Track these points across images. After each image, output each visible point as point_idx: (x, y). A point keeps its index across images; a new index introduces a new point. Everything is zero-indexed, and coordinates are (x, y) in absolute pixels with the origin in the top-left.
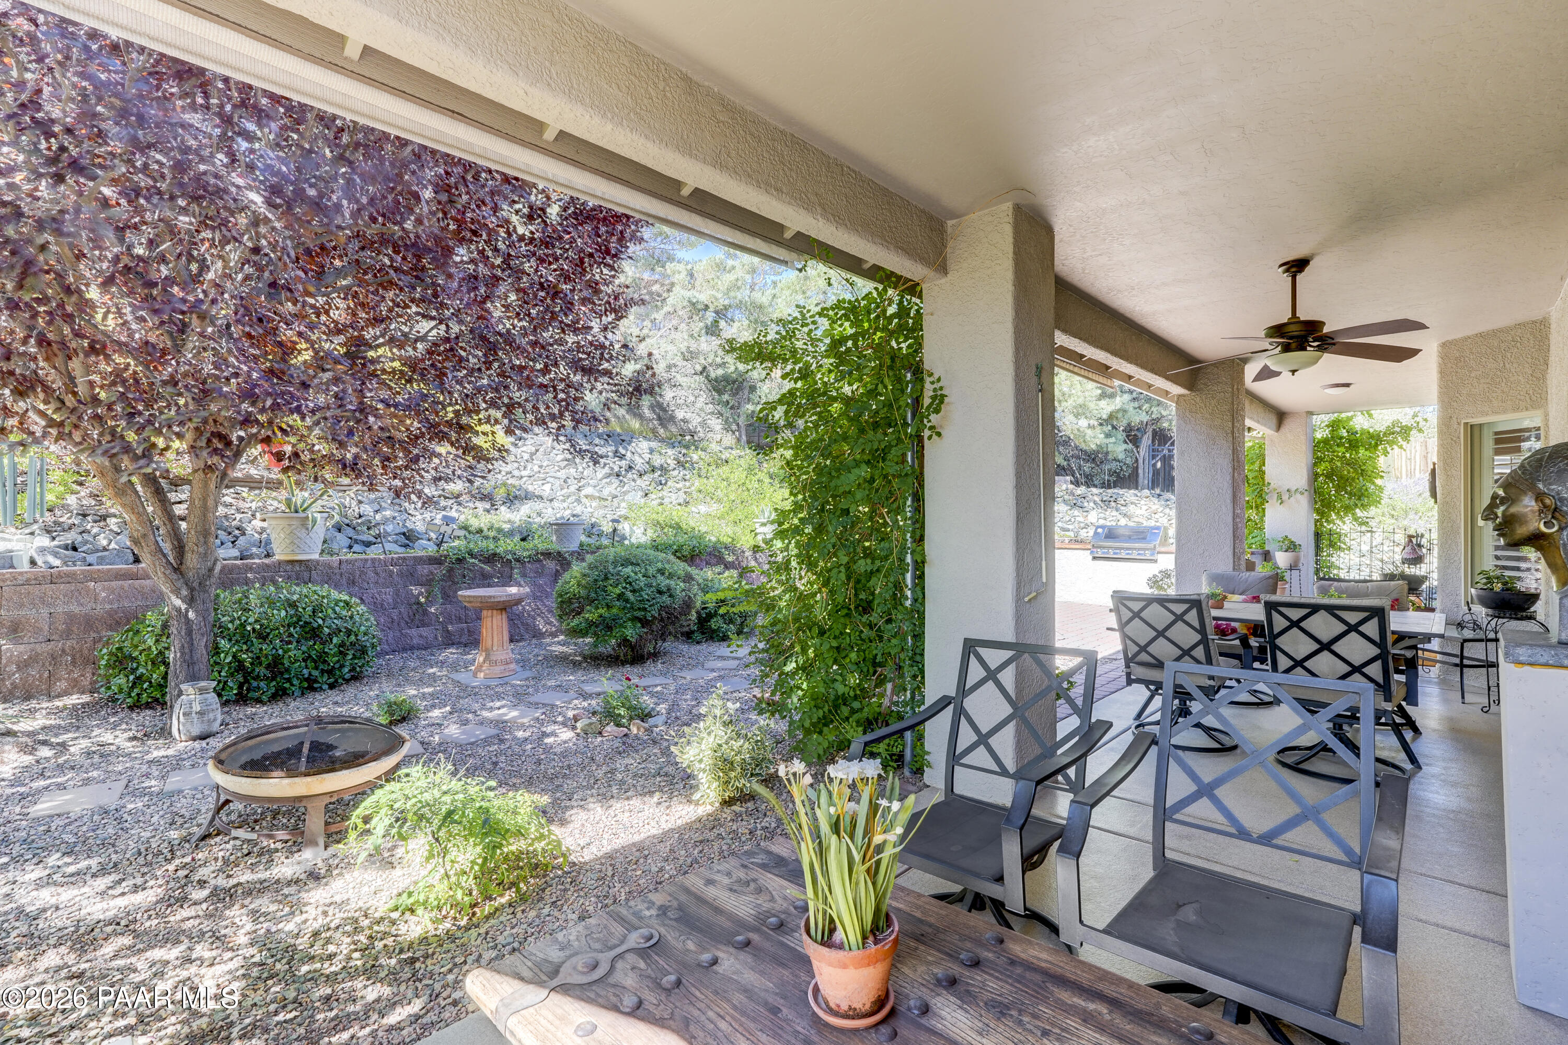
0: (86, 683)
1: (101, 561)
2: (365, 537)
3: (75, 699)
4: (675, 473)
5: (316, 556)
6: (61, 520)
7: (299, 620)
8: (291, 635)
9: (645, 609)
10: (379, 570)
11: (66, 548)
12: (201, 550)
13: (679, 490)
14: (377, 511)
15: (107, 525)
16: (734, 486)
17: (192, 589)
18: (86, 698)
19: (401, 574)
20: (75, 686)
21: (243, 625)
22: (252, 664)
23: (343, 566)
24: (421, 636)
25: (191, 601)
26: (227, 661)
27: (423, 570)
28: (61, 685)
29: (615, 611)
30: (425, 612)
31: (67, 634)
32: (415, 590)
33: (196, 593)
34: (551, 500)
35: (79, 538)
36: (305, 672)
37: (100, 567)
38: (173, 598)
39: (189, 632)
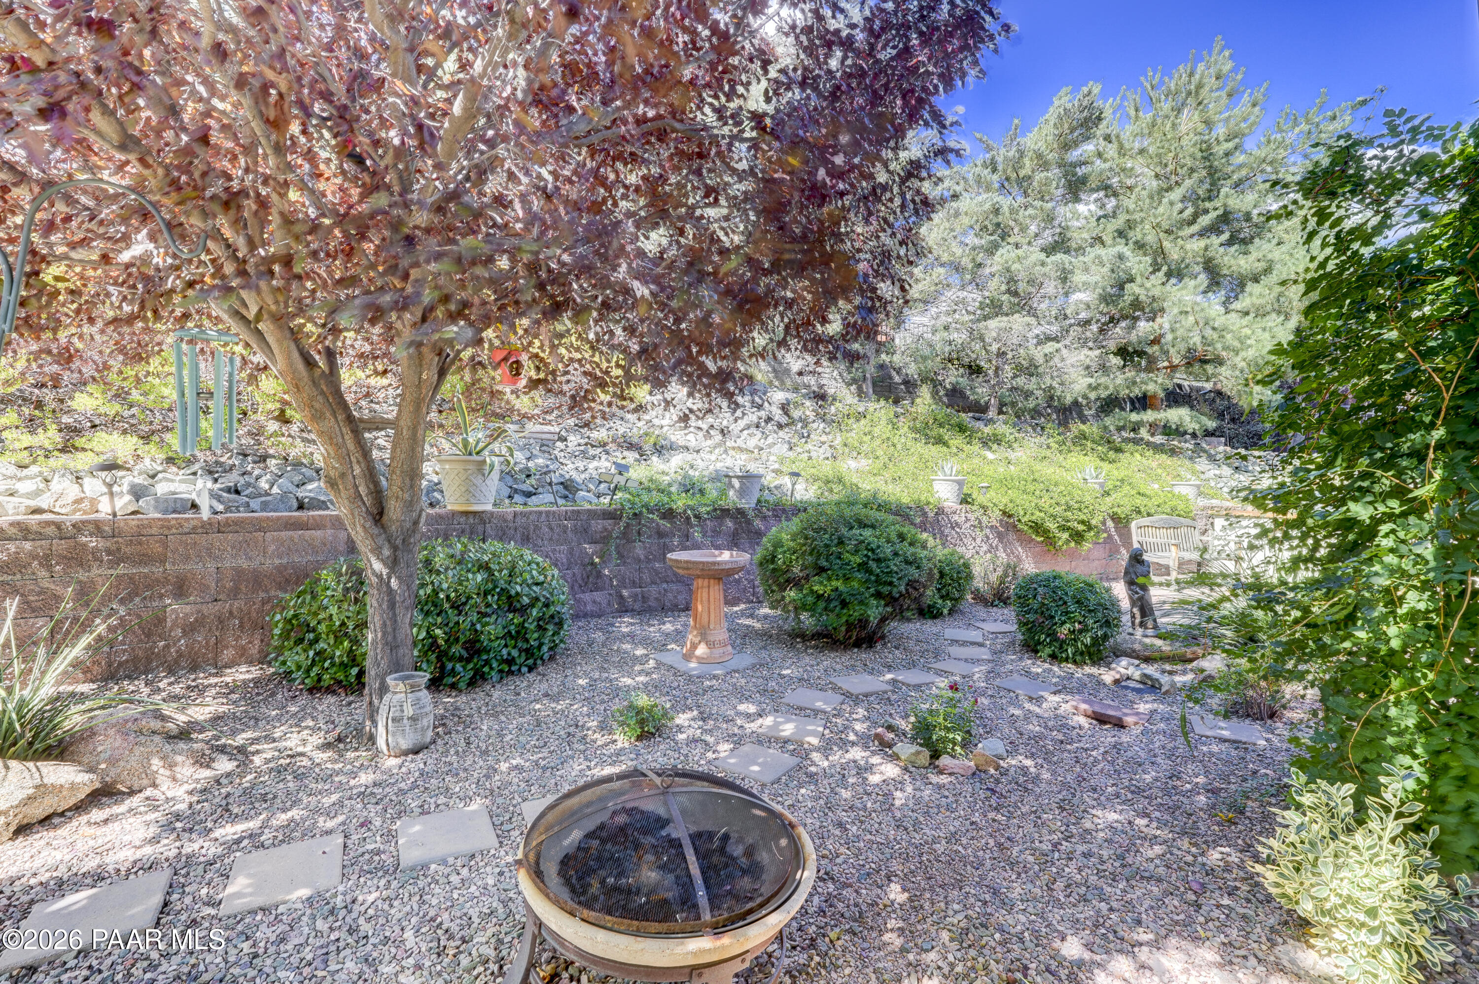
0: (254, 651)
1: (265, 507)
2: (525, 487)
3: (243, 673)
4: (815, 425)
5: (489, 507)
6: (222, 460)
7: (496, 587)
8: (488, 605)
9: (891, 584)
10: (554, 524)
11: (229, 490)
12: (407, 496)
13: (823, 443)
14: (528, 459)
15: (266, 467)
16: (879, 442)
17: (395, 548)
18: (254, 672)
19: (575, 530)
20: (242, 655)
21: (436, 593)
22: (446, 641)
23: (518, 519)
24: (594, 602)
25: (393, 564)
26: (421, 637)
27: (598, 525)
28: (228, 654)
29: (855, 584)
30: (599, 575)
31: (235, 593)
32: (589, 548)
33: (399, 553)
34: (698, 451)
35: (242, 481)
36: (505, 652)
37: (265, 514)
38: (373, 560)
39: (392, 605)
